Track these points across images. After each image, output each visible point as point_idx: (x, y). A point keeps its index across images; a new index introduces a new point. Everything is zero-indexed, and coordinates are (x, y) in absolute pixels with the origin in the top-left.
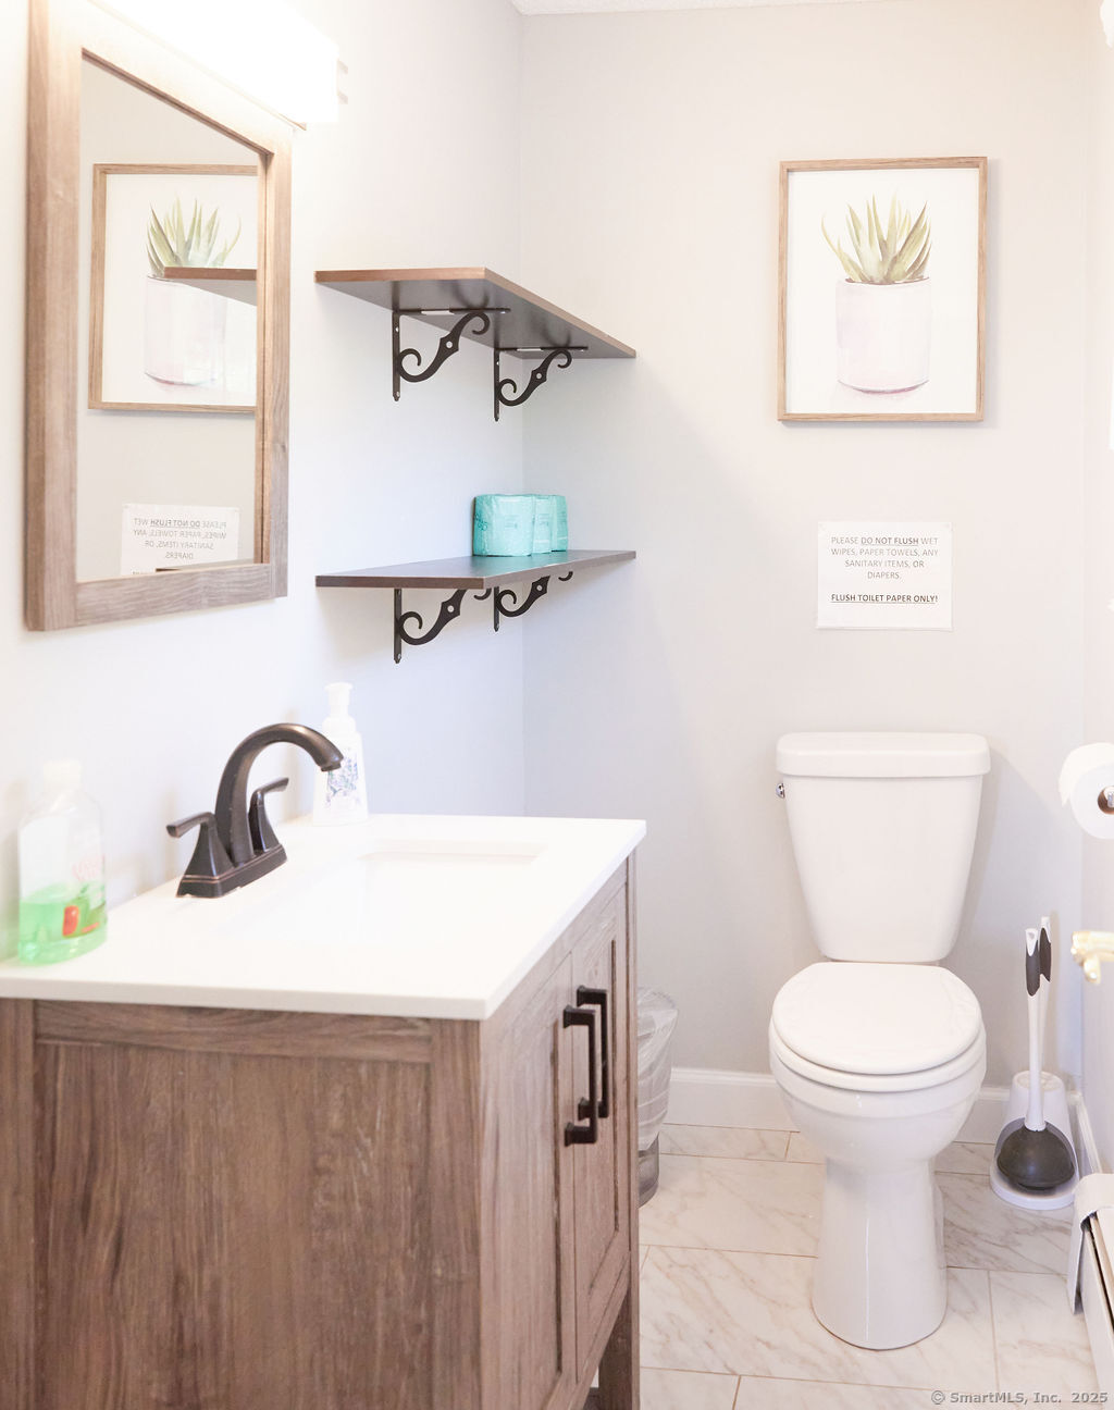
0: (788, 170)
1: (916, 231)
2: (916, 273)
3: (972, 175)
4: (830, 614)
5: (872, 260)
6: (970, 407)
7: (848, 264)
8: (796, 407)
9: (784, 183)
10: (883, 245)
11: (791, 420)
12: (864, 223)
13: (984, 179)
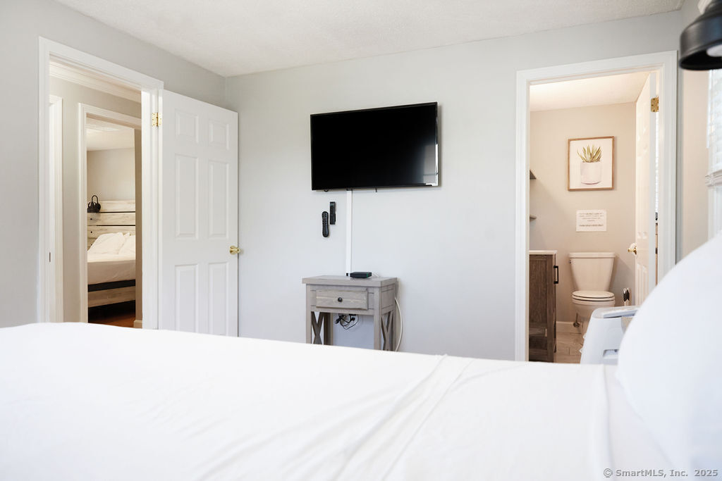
0: (570, 140)
1: (598, 151)
2: (598, 160)
3: (611, 140)
4: (579, 229)
5: (588, 157)
6: (610, 186)
7: (583, 158)
8: (571, 188)
9: (569, 143)
10: (591, 154)
11: (570, 190)
12: (586, 150)
13: (613, 141)
